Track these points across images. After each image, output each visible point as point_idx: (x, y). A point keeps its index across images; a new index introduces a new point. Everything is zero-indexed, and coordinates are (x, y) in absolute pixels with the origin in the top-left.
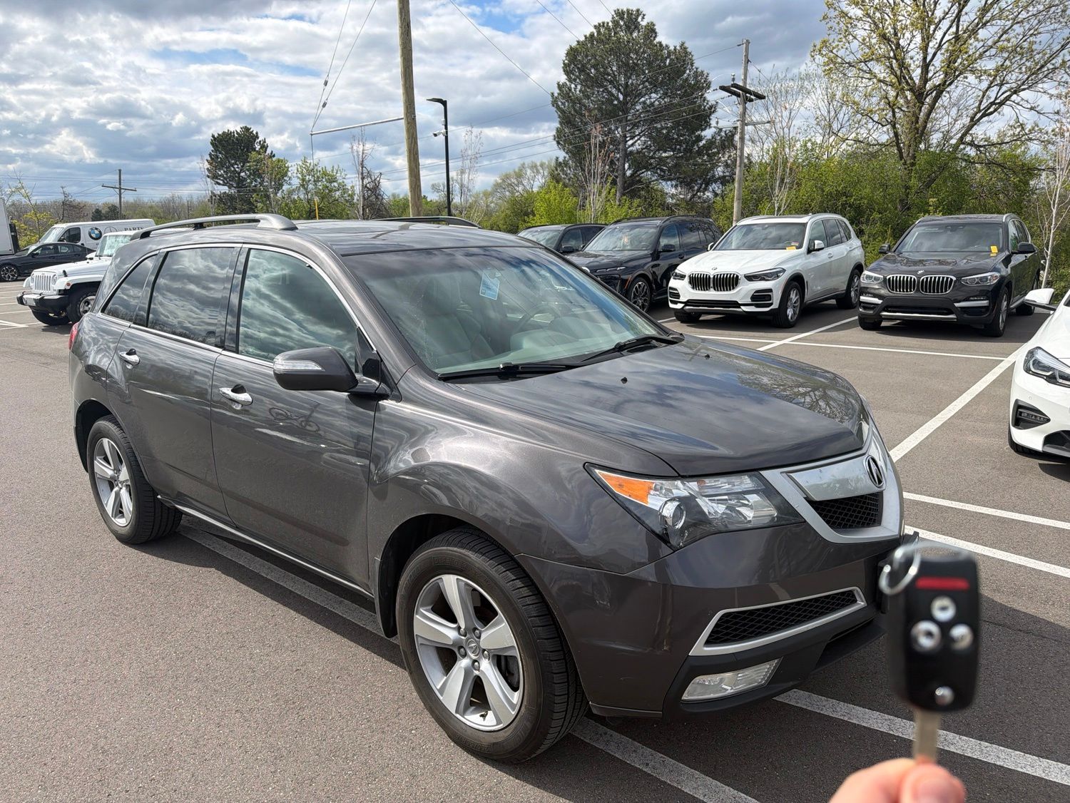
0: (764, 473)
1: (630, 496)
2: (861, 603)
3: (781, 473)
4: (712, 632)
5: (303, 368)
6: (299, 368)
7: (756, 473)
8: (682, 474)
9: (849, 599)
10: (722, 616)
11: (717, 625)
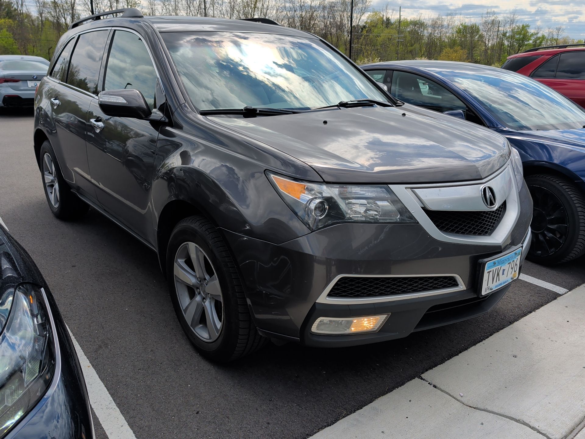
0: (391, 186)
1: (289, 193)
2: (462, 287)
3: (406, 188)
4: (332, 288)
5: (115, 101)
6: (112, 101)
7: (385, 186)
8: (326, 180)
9: (452, 282)
10: (341, 278)
11: (336, 284)
